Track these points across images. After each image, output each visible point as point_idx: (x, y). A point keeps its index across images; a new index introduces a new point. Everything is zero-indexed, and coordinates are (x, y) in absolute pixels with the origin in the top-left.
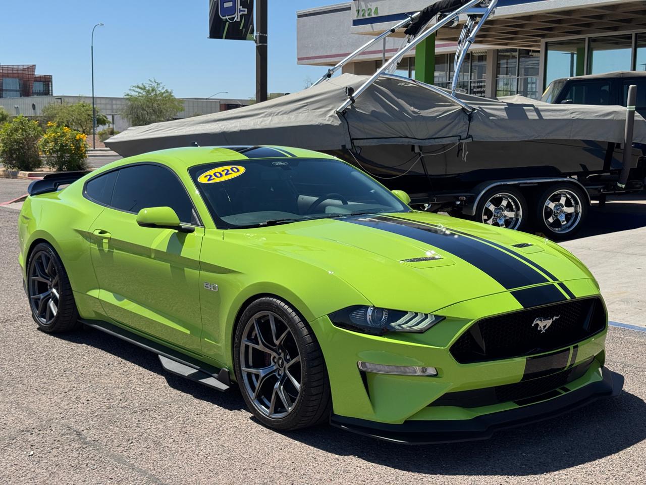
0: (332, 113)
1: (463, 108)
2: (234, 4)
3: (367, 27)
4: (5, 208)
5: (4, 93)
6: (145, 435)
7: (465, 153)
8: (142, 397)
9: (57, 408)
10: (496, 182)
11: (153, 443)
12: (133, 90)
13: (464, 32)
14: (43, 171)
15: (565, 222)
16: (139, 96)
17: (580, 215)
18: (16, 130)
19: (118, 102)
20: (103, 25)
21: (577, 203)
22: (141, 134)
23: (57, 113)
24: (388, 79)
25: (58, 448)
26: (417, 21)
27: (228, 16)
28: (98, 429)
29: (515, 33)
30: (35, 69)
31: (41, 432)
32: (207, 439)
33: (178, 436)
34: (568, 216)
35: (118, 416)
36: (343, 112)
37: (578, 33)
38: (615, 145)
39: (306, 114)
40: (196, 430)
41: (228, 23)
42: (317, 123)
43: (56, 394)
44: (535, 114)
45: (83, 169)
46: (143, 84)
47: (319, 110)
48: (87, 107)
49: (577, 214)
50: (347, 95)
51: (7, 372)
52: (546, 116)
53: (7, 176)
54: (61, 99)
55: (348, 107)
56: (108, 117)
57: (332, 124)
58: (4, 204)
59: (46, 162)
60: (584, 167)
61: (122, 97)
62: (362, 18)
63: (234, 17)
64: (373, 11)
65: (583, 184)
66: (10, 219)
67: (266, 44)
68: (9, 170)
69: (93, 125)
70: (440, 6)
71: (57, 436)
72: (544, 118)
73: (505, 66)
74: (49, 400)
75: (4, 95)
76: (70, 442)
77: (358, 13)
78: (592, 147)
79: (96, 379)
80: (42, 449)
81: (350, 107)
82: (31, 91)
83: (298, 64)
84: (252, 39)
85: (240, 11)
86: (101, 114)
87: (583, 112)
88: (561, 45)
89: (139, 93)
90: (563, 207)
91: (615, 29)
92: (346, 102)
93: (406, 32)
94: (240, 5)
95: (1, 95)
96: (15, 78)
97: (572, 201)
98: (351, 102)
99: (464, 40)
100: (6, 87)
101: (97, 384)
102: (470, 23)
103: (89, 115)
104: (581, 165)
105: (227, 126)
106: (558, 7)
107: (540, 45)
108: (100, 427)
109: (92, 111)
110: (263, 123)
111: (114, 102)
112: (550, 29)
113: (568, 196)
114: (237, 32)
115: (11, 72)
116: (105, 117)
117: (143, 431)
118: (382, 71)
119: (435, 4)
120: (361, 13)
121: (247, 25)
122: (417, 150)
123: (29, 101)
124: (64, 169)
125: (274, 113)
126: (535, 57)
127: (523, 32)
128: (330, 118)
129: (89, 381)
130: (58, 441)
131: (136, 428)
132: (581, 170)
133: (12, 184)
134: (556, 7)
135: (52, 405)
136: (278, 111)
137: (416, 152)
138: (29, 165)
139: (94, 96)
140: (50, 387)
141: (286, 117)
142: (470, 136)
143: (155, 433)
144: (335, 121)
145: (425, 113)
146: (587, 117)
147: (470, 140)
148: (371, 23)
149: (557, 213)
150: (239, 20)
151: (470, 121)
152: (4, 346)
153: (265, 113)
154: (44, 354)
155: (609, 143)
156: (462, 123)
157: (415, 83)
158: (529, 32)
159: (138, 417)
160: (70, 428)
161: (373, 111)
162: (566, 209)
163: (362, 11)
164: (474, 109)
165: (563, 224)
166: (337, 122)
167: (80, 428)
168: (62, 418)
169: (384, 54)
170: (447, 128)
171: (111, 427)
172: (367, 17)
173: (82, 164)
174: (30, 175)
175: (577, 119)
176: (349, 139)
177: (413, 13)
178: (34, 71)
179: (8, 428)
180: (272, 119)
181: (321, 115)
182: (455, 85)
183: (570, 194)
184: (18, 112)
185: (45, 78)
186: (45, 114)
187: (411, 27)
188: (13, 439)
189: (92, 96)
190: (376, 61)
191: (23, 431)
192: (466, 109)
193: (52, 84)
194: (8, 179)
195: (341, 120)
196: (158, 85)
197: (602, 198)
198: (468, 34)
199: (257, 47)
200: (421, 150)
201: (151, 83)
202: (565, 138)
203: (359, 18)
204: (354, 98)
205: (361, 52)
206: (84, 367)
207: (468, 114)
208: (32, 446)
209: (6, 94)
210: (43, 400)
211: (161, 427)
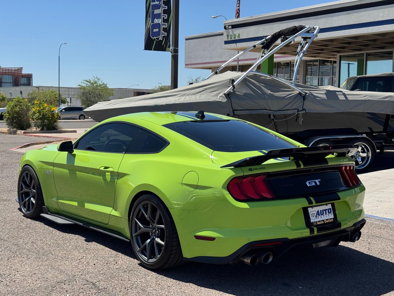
0: (221, 94)
1: (300, 93)
2: (160, 30)
3: (233, 46)
4: (15, 151)
5: (3, 84)
6: (135, 285)
7: (301, 120)
8: (127, 263)
9: (77, 269)
10: (320, 137)
11: (141, 290)
12: (83, 83)
13: (300, 47)
14: (32, 130)
15: (361, 162)
16: (87, 87)
17: (370, 158)
18: (16, 106)
19: (73, 90)
20: (66, 44)
21: (368, 151)
22: (106, 106)
23: (37, 97)
24: (255, 74)
25: (83, 292)
26: (269, 41)
27: (155, 37)
28: (105, 281)
29: (322, 50)
30: (22, 70)
31: (70, 283)
32: (174, 288)
33: (155, 286)
34: (363, 159)
35: (115, 274)
36: (228, 94)
37: (360, 50)
38: (391, 116)
39: (206, 95)
40: (165, 282)
41: (155, 41)
42: (212, 101)
43: (74, 261)
44: (343, 96)
45: (57, 129)
46: (89, 79)
47: (213, 93)
48: (55, 93)
49: (368, 158)
50: (231, 84)
51: (40, 247)
52: (350, 98)
53: (10, 133)
54: (38, 88)
55: (231, 91)
56: (67, 99)
57: (222, 101)
58: (13, 149)
59: (34, 125)
60: (370, 129)
61: (76, 87)
62: (230, 40)
63: (159, 38)
64: (237, 36)
65: (372, 139)
66: (19, 158)
67: (177, 54)
68: (11, 129)
69: (58, 104)
70: (284, 32)
71: (80, 285)
72: (349, 99)
73: (310, 70)
74: (70, 264)
75: (3, 85)
76: (89, 289)
77: (228, 37)
78: (374, 117)
79: (96, 252)
80: (74, 293)
81: (232, 91)
82: (20, 83)
83: (185, 68)
84: (169, 51)
85: (163, 34)
86: (63, 97)
87: (371, 96)
88: (349, 57)
89: (87, 84)
90: (360, 153)
91: (383, 48)
92: (230, 88)
93: (262, 48)
94: (163, 31)
95: (1, 85)
96: (10, 75)
97: (365, 150)
98: (233, 88)
99: (300, 52)
100: (4, 81)
101: (98, 255)
102: (303, 42)
103: (56, 98)
104: (369, 128)
105: (158, 102)
106: (351, 34)
107: (336, 58)
108: (106, 280)
109: (58, 95)
110: (180, 100)
111: (70, 90)
112: (343, 48)
113: (363, 146)
114: (160, 47)
115: (7, 71)
116: (65, 99)
117: (133, 283)
118: (251, 70)
119: (280, 31)
120: (229, 37)
121: (167, 42)
122: (272, 117)
123: (18, 89)
124: (45, 129)
125: (186, 94)
126: (328, 65)
127: (327, 49)
128: (220, 97)
129: (92, 253)
130: (82, 288)
131: (128, 281)
132: (369, 131)
133: (14, 137)
134: (350, 34)
135: (73, 267)
136: (189, 93)
137: (271, 118)
138: (24, 127)
139: (60, 86)
140: (69, 257)
141: (193, 97)
142: (304, 109)
143: (141, 284)
144: (223, 99)
145: (277, 94)
146: (374, 99)
147: (304, 112)
148: (236, 43)
149: (357, 156)
150: (162, 39)
151: (304, 100)
152: (35, 232)
153: (181, 94)
154: (61, 237)
155: (387, 114)
156: (299, 102)
157: (271, 77)
158: (330, 49)
159: (128, 275)
160: (87, 281)
161: (245, 93)
162: (361, 154)
163: (230, 36)
164: (306, 93)
165: (360, 163)
166: (225, 100)
167: (94, 281)
168: (81, 275)
169: (238, 62)
170: (291, 104)
171: (113, 281)
172: (233, 39)
173: (56, 126)
174: (24, 133)
175: (368, 100)
176: (232, 110)
177: (266, 36)
178: (22, 71)
179: (49, 280)
180: (185, 98)
181: (214, 95)
182: (295, 78)
183: (364, 145)
184: (11, 95)
185: (28, 75)
186: (29, 97)
187: (266, 44)
188: (54, 287)
189: (58, 86)
190: (233, 66)
191: (59, 282)
192: (301, 93)
193: (32, 79)
194: (10, 135)
195: (227, 99)
196: (98, 80)
197: (382, 148)
198: (302, 48)
199: (172, 56)
200: (274, 118)
201: (95, 79)
202: (361, 111)
203: (228, 40)
204: (235, 86)
205: (233, 60)
206: (87, 245)
207: (303, 96)
208: (67, 291)
209: (4, 84)
210: (67, 264)
211: (143, 280)
